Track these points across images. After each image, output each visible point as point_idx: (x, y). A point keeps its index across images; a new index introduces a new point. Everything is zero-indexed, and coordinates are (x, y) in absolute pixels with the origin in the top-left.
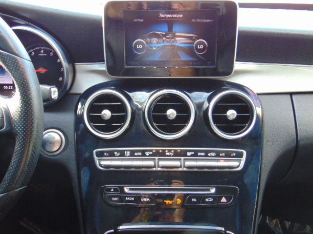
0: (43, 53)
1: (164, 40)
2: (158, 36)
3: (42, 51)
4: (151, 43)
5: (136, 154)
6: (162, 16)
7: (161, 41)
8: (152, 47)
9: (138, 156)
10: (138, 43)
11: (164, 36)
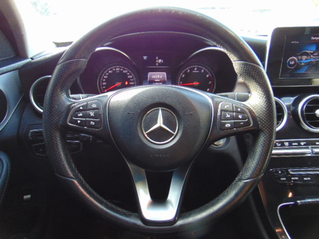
0: (196, 70)
1: (311, 57)
2: (307, 54)
3: (196, 69)
4: (301, 60)
5: (293, 144)
6: (314, 38)
7: (309, 58)
8: (301, 63)
9: (296, 145)
10: (292, 60)
11: (312, 54)
